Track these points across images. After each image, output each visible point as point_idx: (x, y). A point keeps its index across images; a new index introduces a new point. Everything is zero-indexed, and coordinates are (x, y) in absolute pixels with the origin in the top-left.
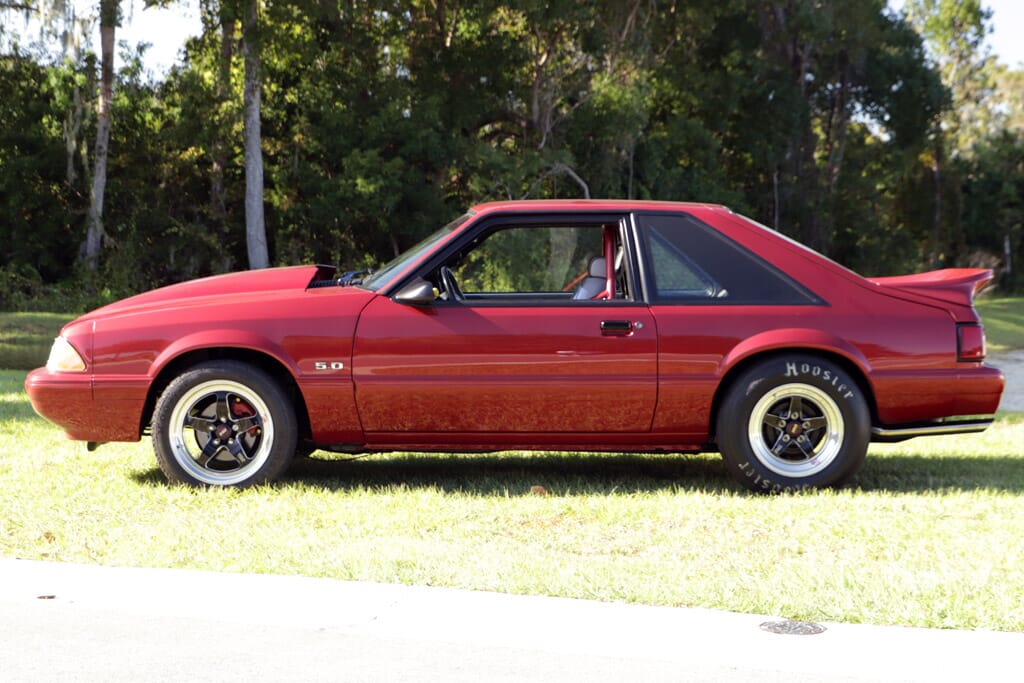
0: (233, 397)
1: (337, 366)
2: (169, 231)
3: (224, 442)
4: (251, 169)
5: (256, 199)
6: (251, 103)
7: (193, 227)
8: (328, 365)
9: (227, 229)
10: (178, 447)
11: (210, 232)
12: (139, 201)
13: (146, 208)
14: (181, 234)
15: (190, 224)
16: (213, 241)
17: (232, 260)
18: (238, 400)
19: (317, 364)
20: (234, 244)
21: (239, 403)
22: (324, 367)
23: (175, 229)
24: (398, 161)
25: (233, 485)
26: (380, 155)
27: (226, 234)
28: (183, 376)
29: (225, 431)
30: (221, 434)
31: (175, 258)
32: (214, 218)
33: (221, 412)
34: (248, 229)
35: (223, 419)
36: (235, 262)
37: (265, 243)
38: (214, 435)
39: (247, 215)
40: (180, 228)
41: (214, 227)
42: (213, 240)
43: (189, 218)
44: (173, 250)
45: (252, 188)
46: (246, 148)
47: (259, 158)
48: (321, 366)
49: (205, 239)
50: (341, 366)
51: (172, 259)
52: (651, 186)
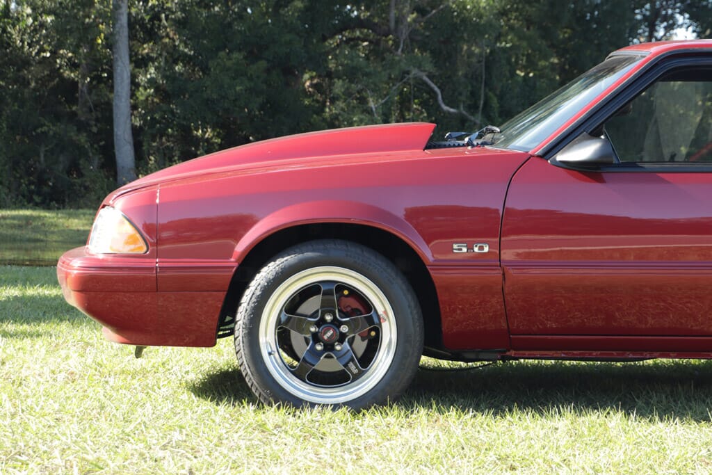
0: (341, 287)
1: (481, 248)
2: (39, 131)
3: (329, 347)
4: (119, 71)
5: (123, 100)
6: (120, 7)
7: (62, 126)
8: (470, 248)
9: (95, 130)
10: (270, 354)
11: (79, 130)
12: (9, 100)
13: (16, 108)
14: (51, 133)
15: (59, 124)
16: (83, 141)
17: (100, 159)
18: (346, 292)
19: (455, 246)
20: (102, 143)
21: (347, 296)
22: (465, 250)
23: (45, 129)
24: (263, 64)
25: (345, 404)
26: (245, 58)
27: (94, 133)
28: (278, 262)
29: (330, 333)
30: (325, 337)
31: (45, 156)
32: (83, 119)
33: (327, 307)
34: (115, 130)
35: (329, 318)
36: (103, 160)
37: (132, 142)
38: (316, 338)
39: (114, 116)
40: (50, 128)
41: (82, 127)
42: (83, 139)
43: (57, 118)
44: (43, 149)
45: (119, 89)
46: (114, 50)
47: (126, 59)
48: (460, 249)
49: (74, 138)
50: (486, 249)
51: (42, 159)
52: (498, 92)
